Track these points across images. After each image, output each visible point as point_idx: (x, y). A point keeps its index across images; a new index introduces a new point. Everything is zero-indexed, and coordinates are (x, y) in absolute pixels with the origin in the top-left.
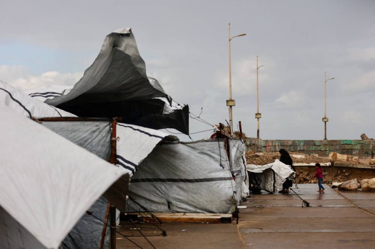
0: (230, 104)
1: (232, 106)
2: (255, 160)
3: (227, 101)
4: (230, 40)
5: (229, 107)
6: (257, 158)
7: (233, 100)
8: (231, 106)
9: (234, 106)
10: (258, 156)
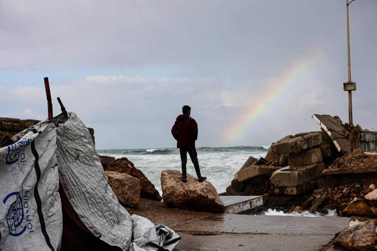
0: (350, 88)
1: (352, 91)
2: (363, 162)
3: (345, 84)
4: (348, 5)
5: (348, 92)
6: (365, 160)
7: (353, 83)
8: (350, 92)
9: (355, 90)
10: (366, 157)
